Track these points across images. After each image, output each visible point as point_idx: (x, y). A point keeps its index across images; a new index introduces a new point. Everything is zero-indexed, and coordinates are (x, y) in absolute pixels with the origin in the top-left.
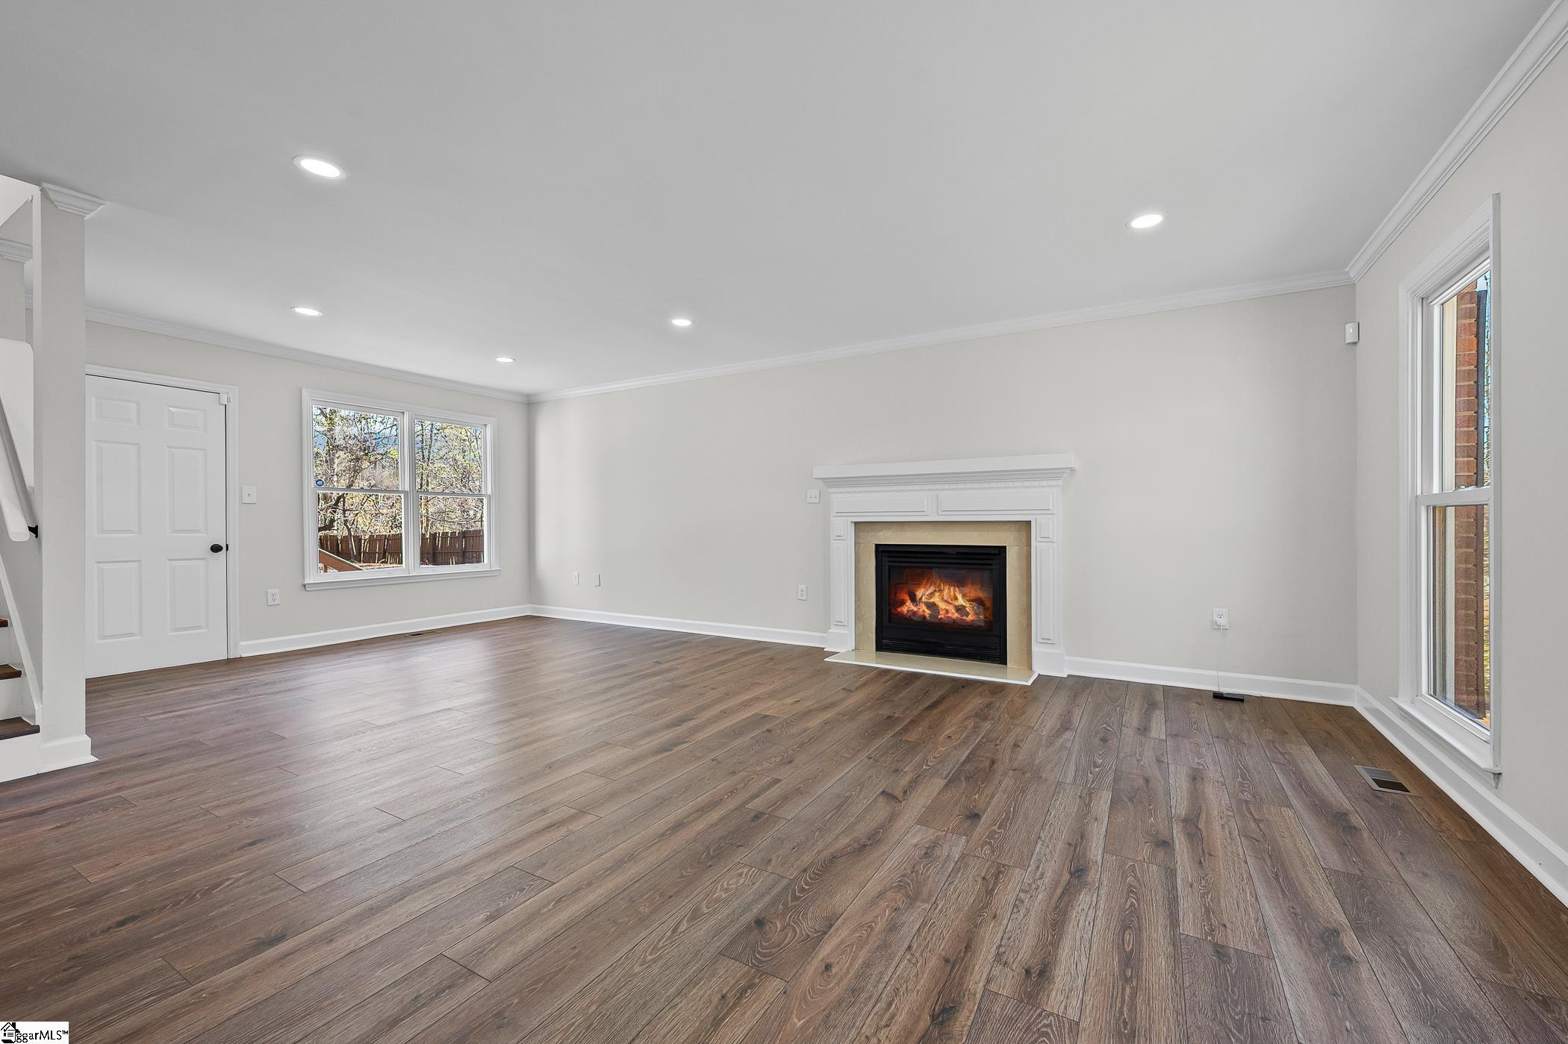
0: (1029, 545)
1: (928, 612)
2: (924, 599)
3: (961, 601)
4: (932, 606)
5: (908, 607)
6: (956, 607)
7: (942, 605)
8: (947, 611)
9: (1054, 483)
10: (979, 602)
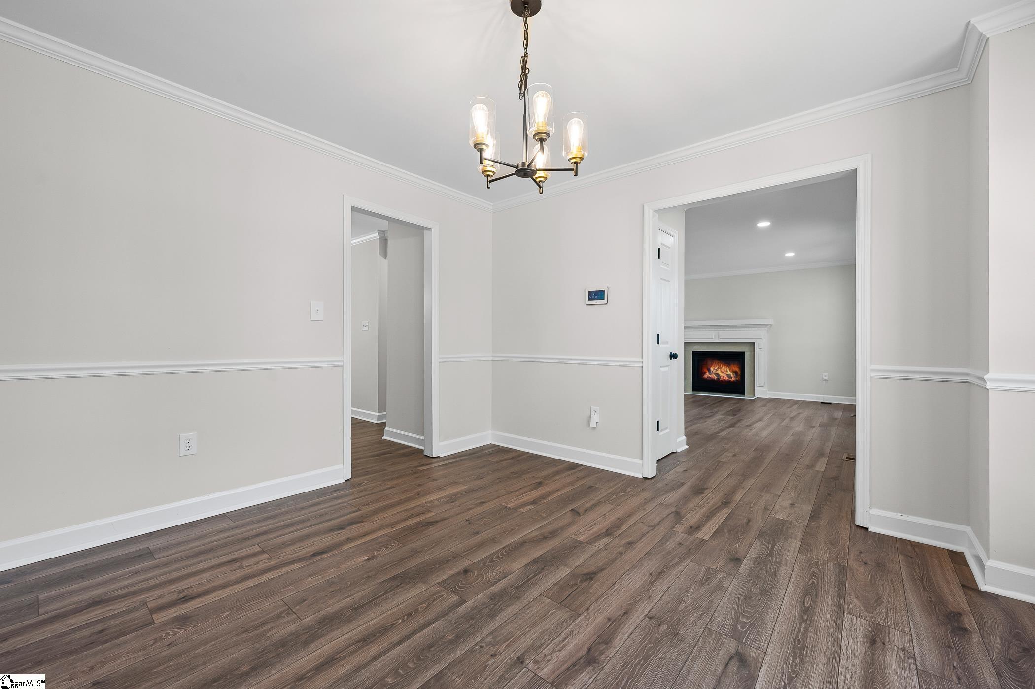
0: (754, 351)
1: (716, 377)
2: (714, 372)
3: (729, 372)
4: (717, 374)
5: (707, 375)
6: (727, 375)
7: (721, 374)
8: (724, 377)
9: (763, 329)
10: (736, 373)
